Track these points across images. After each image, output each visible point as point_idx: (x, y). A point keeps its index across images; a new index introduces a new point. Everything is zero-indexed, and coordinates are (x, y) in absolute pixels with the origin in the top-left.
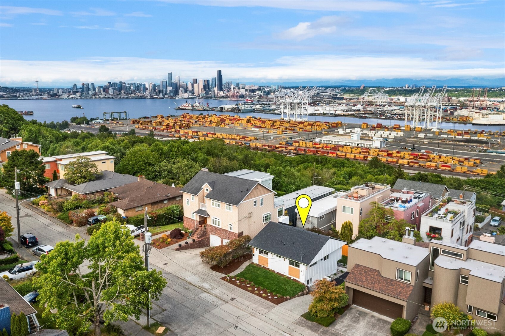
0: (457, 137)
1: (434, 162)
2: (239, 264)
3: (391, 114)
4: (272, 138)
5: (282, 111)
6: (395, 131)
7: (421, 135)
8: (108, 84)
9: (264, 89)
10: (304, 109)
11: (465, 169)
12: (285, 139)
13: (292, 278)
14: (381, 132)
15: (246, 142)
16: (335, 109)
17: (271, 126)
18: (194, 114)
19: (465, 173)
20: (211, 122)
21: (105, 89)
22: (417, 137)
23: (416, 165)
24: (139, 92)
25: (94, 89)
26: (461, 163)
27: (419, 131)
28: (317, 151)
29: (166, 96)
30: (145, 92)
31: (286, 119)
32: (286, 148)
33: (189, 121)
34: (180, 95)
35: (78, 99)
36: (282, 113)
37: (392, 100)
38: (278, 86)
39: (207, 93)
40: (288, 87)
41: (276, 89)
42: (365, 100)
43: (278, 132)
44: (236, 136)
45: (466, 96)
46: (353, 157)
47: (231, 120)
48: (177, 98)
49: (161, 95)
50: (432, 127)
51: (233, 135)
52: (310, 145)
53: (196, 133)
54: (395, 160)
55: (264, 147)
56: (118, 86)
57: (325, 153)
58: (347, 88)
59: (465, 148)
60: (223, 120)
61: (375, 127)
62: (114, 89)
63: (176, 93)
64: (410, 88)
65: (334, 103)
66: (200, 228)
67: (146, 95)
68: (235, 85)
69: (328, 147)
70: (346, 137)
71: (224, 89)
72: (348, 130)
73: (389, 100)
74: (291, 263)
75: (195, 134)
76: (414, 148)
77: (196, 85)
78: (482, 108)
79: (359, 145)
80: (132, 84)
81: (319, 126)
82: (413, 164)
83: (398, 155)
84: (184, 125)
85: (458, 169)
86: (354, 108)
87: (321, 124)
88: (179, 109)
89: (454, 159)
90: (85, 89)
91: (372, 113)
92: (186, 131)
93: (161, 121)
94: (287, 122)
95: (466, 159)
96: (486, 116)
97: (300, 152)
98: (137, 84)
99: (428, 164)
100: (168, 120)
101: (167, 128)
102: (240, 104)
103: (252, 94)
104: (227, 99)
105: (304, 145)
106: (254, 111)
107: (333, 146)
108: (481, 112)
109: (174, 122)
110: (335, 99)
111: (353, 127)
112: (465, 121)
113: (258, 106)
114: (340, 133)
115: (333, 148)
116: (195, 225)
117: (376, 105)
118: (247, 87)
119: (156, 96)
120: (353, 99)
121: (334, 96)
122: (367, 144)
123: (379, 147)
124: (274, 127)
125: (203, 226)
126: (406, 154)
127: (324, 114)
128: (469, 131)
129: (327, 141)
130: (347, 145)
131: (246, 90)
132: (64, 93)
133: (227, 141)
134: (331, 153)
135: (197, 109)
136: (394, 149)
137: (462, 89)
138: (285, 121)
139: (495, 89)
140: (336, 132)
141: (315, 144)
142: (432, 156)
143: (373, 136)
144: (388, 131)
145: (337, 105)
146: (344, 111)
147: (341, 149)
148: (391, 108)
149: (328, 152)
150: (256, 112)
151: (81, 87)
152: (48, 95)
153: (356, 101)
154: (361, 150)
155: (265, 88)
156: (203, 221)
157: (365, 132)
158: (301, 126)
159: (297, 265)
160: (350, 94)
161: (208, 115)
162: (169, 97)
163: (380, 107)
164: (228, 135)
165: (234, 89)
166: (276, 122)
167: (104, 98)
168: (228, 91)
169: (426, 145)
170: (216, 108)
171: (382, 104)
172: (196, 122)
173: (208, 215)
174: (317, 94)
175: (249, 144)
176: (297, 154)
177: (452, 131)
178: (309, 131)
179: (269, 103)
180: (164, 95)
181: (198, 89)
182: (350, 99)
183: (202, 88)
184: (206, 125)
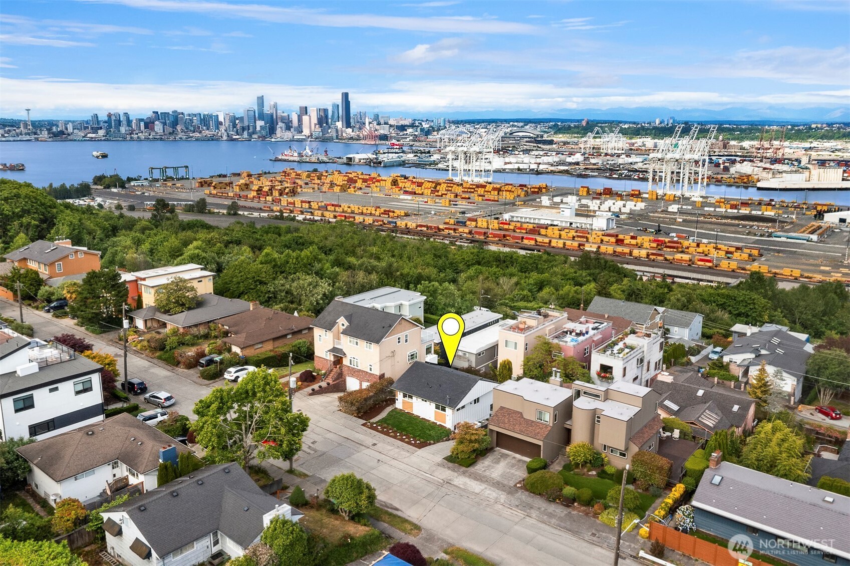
0: (729, 210)
1: (688, 253)
2: (382, 409)
3: (629, 171)
4: (433, 213)
5: (450, 163)
6: (632, 200)
7: (674, 208)
8: (154, 115)
9: (421, 124)
10: (488, 160)
11: (734, 265)
12: (454, 214)
13: (438, 423)
14: (609, 203)
15: (390, 220)
16: (538, 160)
17: (433, 192)
18: (303, 170)
19: (733, 271)
20: (332, 185)
21: (149, 124)
22: (667, 211)
23: (659, 258)
24: (208, 129)
25: (129, 122)
26: (730, 255)
27: (670, 201)
28: (504, 236)
29: (255, 136)
30: (218, 129)
31: (457, 179)
32: (455, 230)
33: (294, 183)
34: (278, 135)
35: (101, 140)
36: (450, 169)
37: (633, 144)
38: (444, 120)
39: (324, 131)
40: (462, 121)
41: (442, 124)
42: (588, 146)
43: (444, 202)
44: (374, 209)
45: (752, 139)
46: (562, 246)
47: (365, 181)
48: (273, 140)
49: (245, 135)
50: (692, 194)
51: (369, 208)
52: (495, 224)
53: (307, 204)
54: (627, 250)
55: (419, 229)
56: (172, 119)
57: (517, 238)
58: (559, 124)
59: (740, 230)
60: (352, 181)
61: (600, 194)
62: (164, 124)
63: (272, 131)
64: (663, 125)
65: (537, 150)
66: (335, 370)
67: (219, 134)
68: (373, 117)
69: (524, 229)
70: (554, 211)
71: (352, 124)
72: (557, 199)
73: (628, 145)
74: (437, 407)
75: (306, 206)
76: (660, 231)
77: (305, 118)
78: (775, 161)
79: (574, 225)
80: (195, 115)
81: (510, 191)
82: (655, 257)
83: (634, 242)
84: (287, 190)
85: (724, 265)
86: (569, 160)
87: (514, 189)
88: (277, 160)
89: (720, 249)
90: (113, 124)
91: (597, 169)
92: (290, 200)
93: (248, 182)
94: (458, 185)
95: (738, 248)
96: (778, 176)
97: (477, 236)
98: (204, 115)
99: (678, 256)
100: (259, 180)
101: (258, 194)
102: (381, 152)
103: (401, 134)
104: (358, 142)
105: (485, 225)
106: (403, 164)
107: (531, 226)
108: (772, 167)
109: (270, 184)
110: (540, 143)
111: (565, 193)
112: (746, 182)
113: (411, 156)
114: (543, 204)
115: (531, 230)
116: (329, 365)
117: (606, 155)
118: (391, 122)
119: (237, 137)
120: (568, 143)
121: (538, 137)
122: (585, 224)
123: (605, 229)
124: (436, 194)
125: (338, 366)
126: (645, 240)
127: (519, 169)
128: (749, 200)
129: (521, 218)
130: (554, 225)
131: (391, 126)
132: (76, 131)
133: (359, 219)
134: (527, 238)
135: (308, 160)
136: (626, 232)
137: (747, 126)
138: (454, 184)
139: (801, 127)
140: (538, 202)
141: (502, 223)
142: (686, 243)
143: (597, 209)
144: (622, 200)
145: (541, 153)
146: (552, 165)
147: (543, 231)
148: (630, 160)
149: (523, 238)
150: (407, 165)
151: (106, 119)
152: (49, 134)
153: (573, 146)
154: (575, 234)
155: (423, 123)
156: (338, 361)
157: (584, 202)
158: (481, 191)
159: (444, 409)
160: (564, 133)
161: (327, 172)
162: (259, 137)
163: (612, 158)
164: (361, 208)
165: (371, 125)
166: (440, 185)
167: (147, 139)
168: (360, 129)
169: (680, 224)
170: (340, 158)
171: (616, 151)
172: (307, 184)
173: (345, 354)
174: (510, 134)
175: (396, 223)
176: (472, 241)
177: (723, 200)
178: (493, 201)
179: (430, 149)
180: (250, 135)
181: (310, 124)
182: (565, 143)
183: (316, 122)
184: (324, 190)
